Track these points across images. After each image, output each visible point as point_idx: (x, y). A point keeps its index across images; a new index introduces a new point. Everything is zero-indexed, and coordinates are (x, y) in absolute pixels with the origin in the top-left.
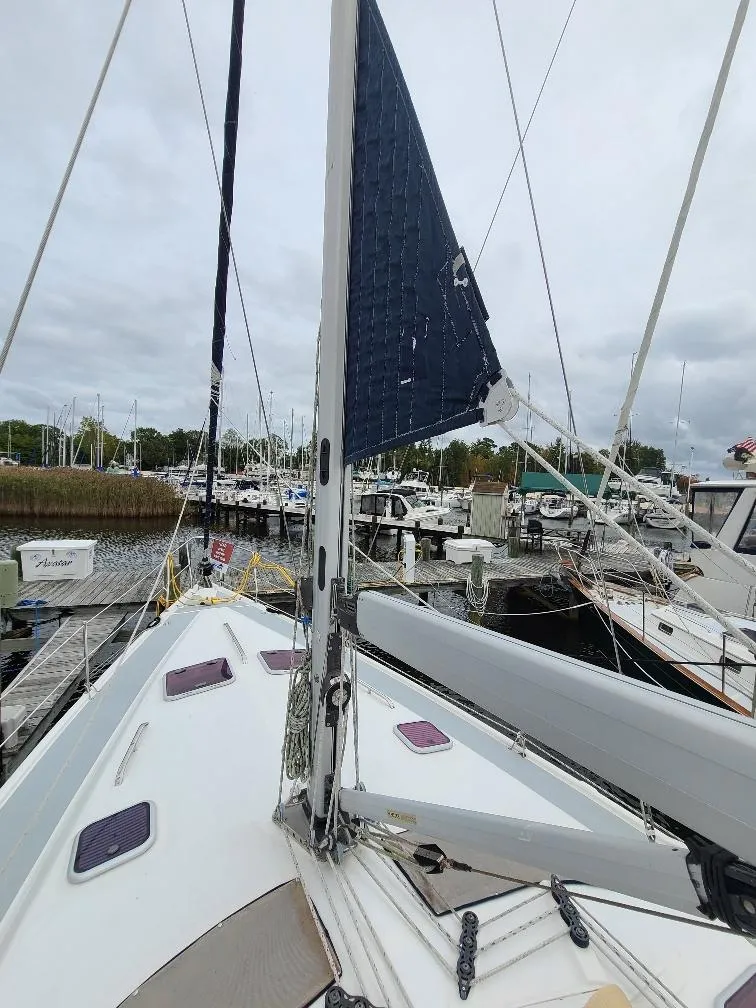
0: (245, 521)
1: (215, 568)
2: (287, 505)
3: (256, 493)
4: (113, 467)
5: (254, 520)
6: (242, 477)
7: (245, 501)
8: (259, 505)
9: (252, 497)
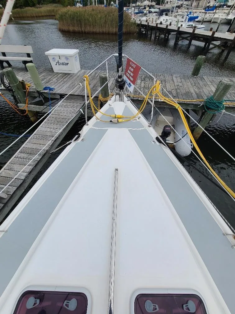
0: (159, 37)
1: (126, 85)
2: (182, 25)
3: (167, 17)
4: (112, 5)
5: (163, 36)
6: (162, 7)
7: (161, 23)
8: (167, 26)
9: (165, 21)
